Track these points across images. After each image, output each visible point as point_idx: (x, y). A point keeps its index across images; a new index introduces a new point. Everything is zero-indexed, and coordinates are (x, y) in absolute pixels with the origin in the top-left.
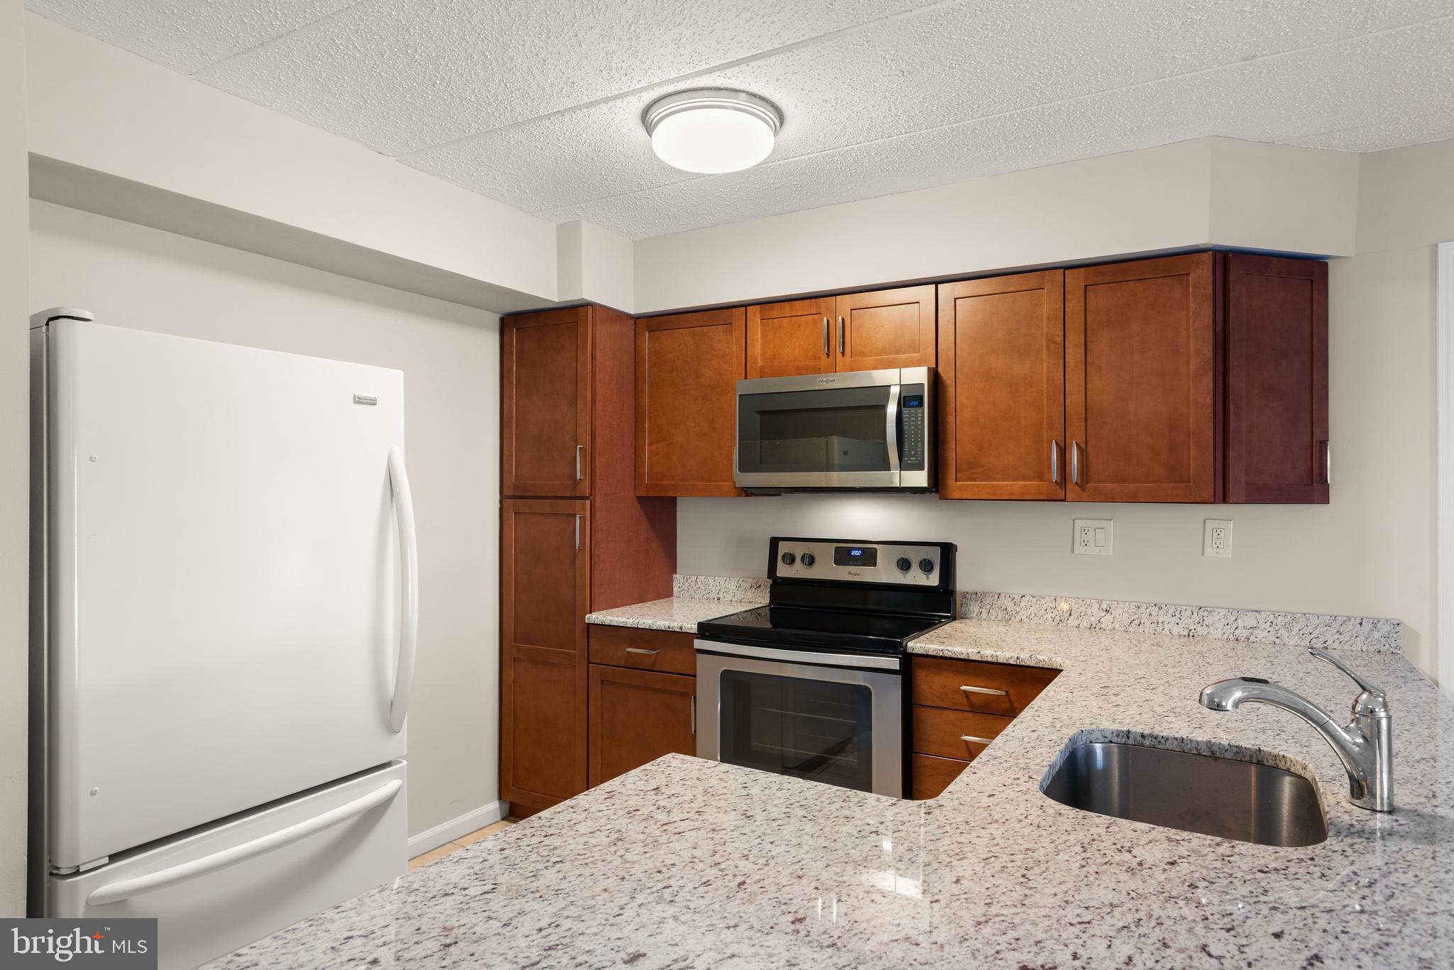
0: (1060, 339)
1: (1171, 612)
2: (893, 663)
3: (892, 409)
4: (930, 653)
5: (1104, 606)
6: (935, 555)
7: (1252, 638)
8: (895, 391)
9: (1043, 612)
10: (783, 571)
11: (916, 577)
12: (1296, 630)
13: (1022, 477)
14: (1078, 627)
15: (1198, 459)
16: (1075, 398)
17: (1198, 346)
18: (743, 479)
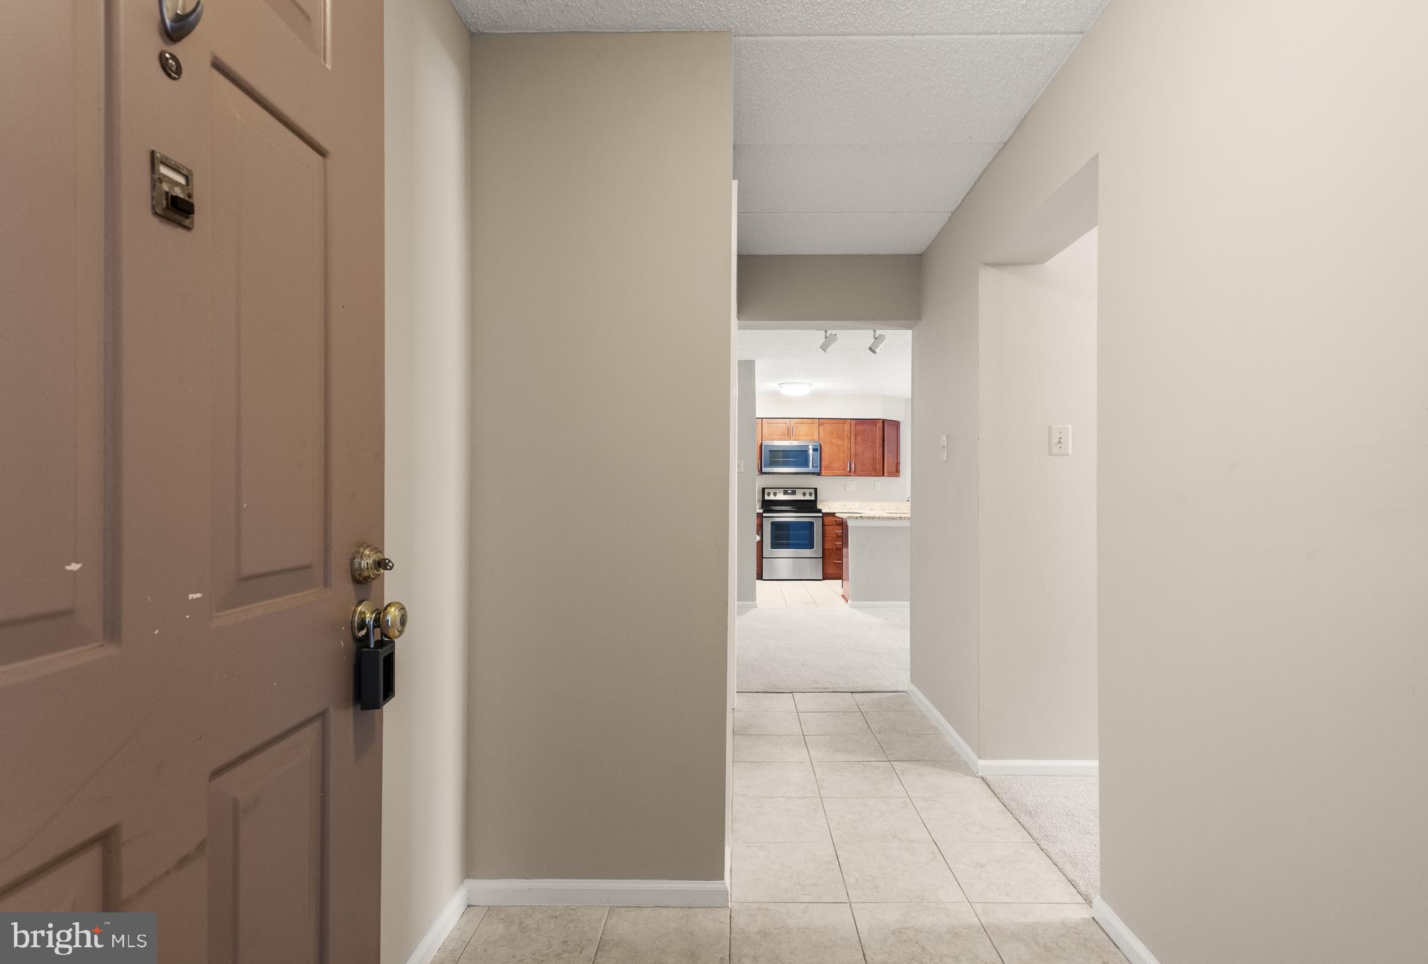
0: (849, 437)
2: (821, 515)
3: (811, 452)
4: (827, 513)
5: (853, 503)
6: (813, 491)
8: (811, 447)
9: (838, 506)
10: (767, 498)
11: (807, 497)
13: (840, 470)
15: (879, 466)
16: (853, 451)
17: (879, 441)
18: (765, 470)
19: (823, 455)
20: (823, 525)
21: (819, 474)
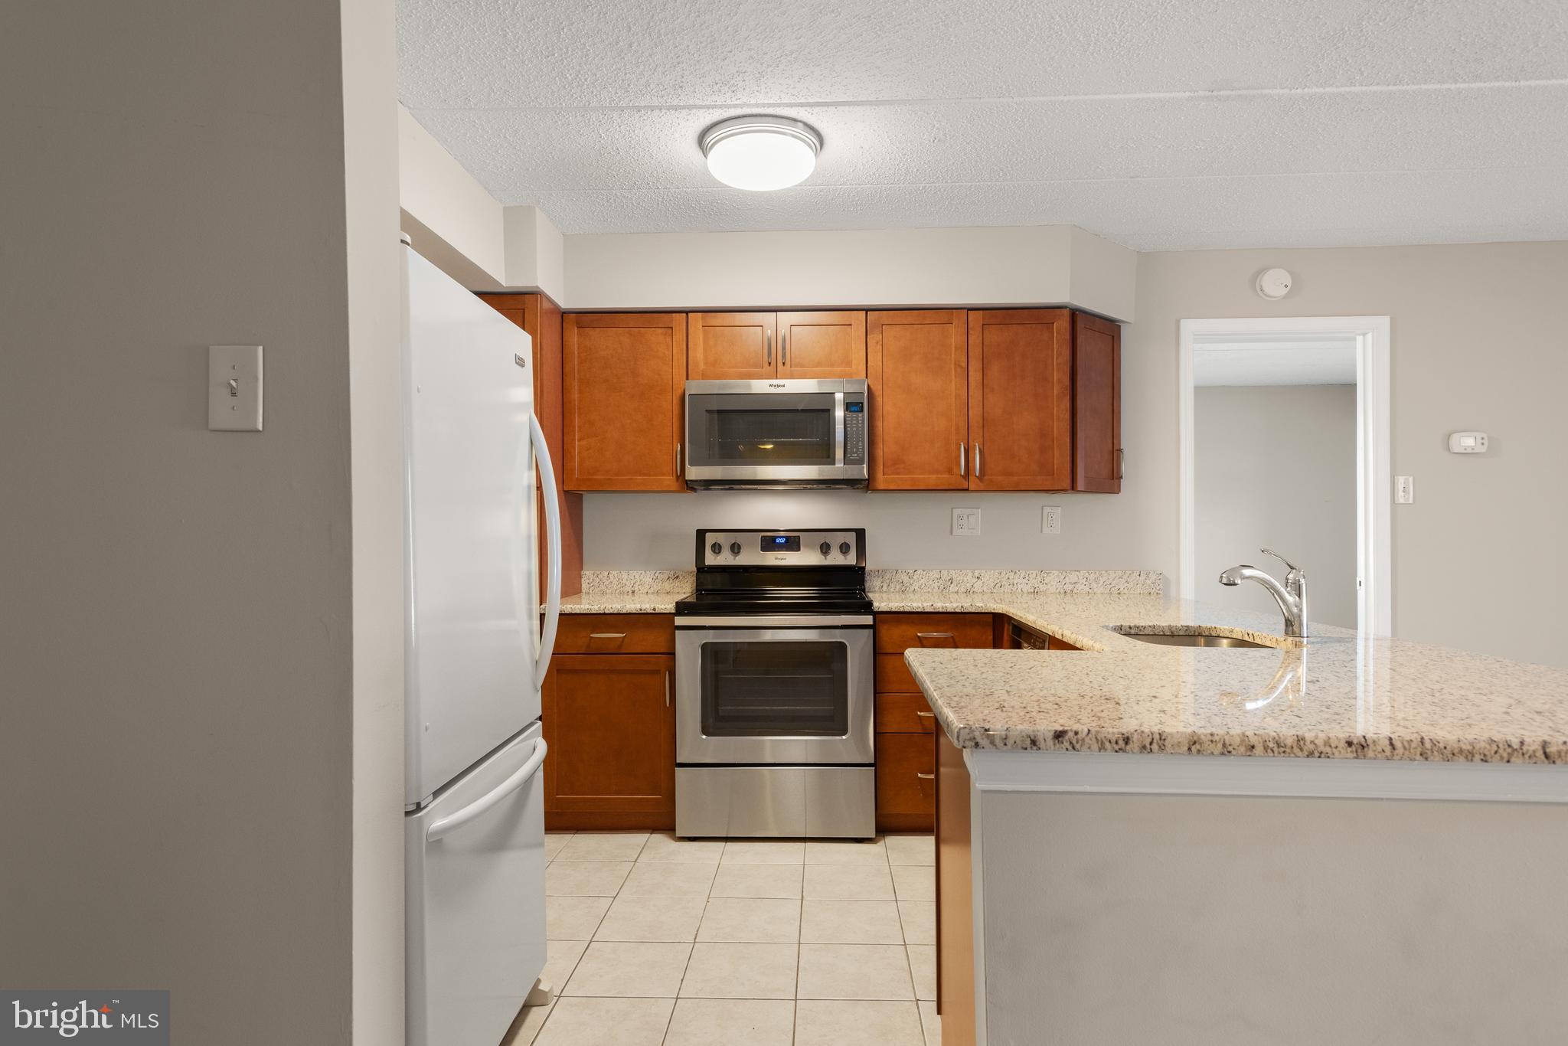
0: (964, 365)
1: (1022, 575)
2: (868, 620)
3: (839, 413)
4: (893, 610)
5: (976, 574)
6: (851, 539)
7: (1075, 591)
8: (839, 396)
9: (931, 582)
10: (711, 559)
11: (835, 559)
12: (1101, 582)
13: (937, 472)
14: (957, 592)
15: (1060, 458)
16: (975, 412)
17: (1059, 377)
18: (693, 473)
19: (879, 424)
20: (878, 652)
21: (863, 486)
